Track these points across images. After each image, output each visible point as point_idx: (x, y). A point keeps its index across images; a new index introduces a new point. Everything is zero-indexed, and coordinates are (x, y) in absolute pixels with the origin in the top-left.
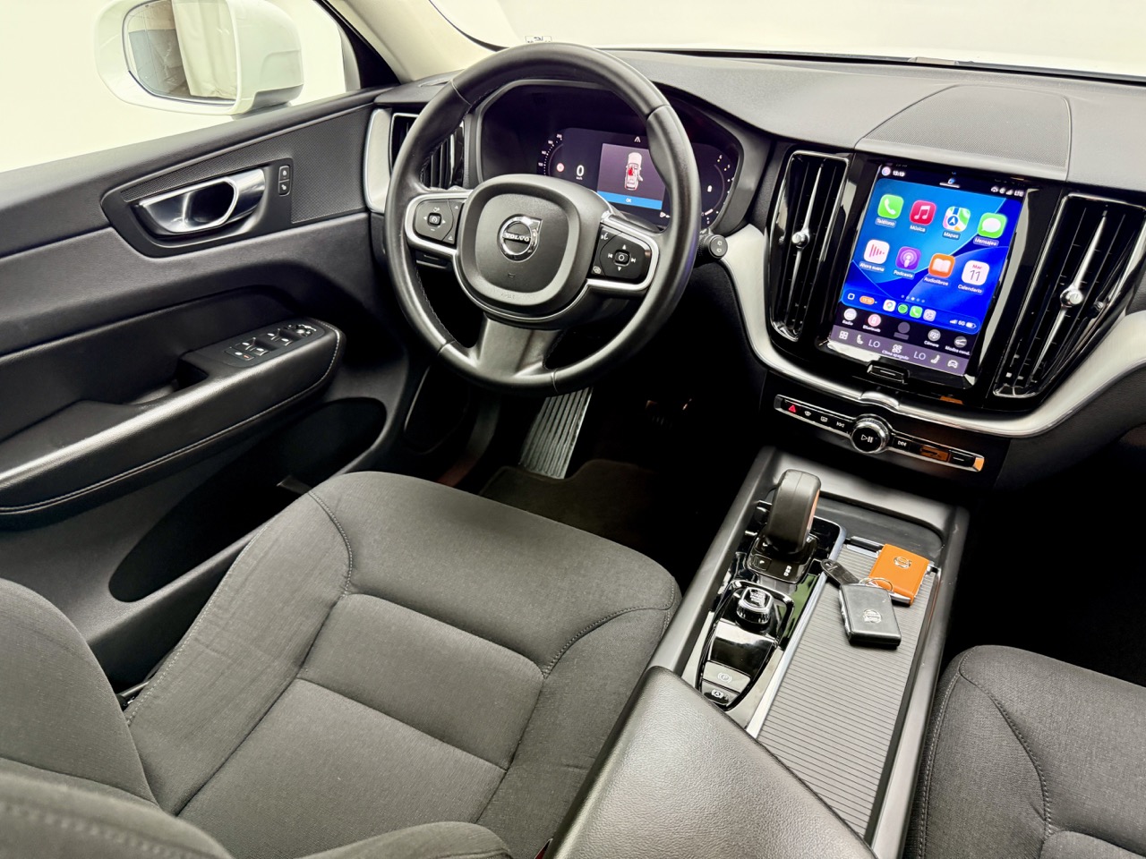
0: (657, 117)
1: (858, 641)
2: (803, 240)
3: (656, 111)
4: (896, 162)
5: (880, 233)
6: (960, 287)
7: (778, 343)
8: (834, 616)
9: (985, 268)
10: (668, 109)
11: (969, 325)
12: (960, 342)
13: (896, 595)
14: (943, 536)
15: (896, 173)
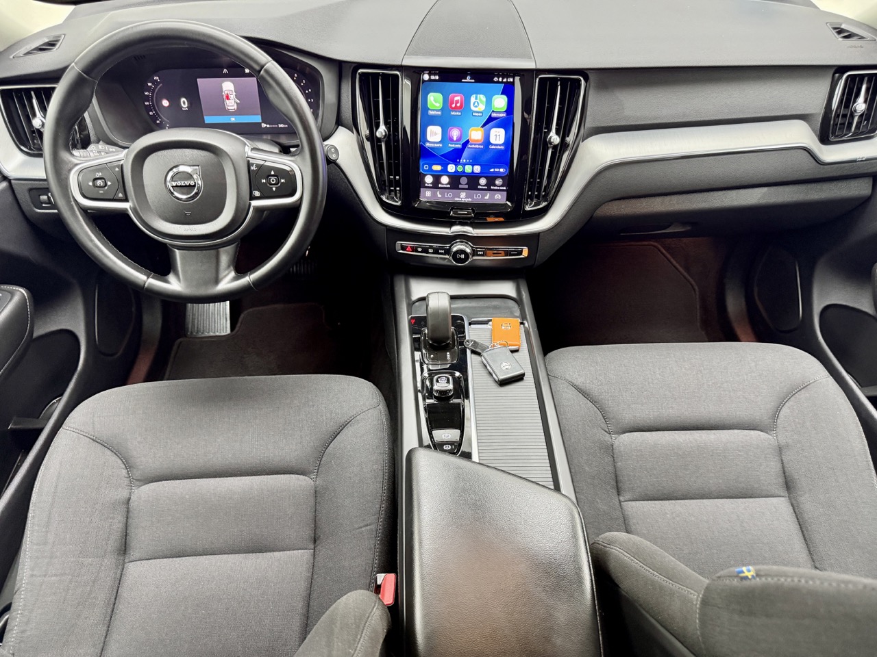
0: (267, 72)
1: (504, 383)
2: (384, 134)
3: (265, 67)
4: (431, 70)
5: (433, 121)
6: (490, 147)
7: (387, 208)
8: (483, 373)
9: (501, 132)
10: (273, 64)
11: (502, 170)
12: (499, 182)
13: (510, 347)
14: (518, 301)
15: (433, 77)
